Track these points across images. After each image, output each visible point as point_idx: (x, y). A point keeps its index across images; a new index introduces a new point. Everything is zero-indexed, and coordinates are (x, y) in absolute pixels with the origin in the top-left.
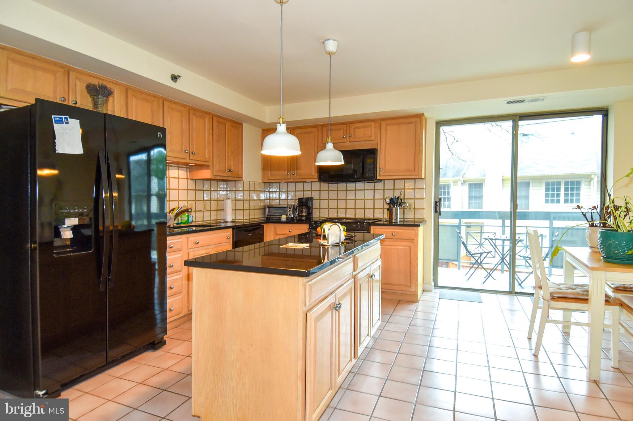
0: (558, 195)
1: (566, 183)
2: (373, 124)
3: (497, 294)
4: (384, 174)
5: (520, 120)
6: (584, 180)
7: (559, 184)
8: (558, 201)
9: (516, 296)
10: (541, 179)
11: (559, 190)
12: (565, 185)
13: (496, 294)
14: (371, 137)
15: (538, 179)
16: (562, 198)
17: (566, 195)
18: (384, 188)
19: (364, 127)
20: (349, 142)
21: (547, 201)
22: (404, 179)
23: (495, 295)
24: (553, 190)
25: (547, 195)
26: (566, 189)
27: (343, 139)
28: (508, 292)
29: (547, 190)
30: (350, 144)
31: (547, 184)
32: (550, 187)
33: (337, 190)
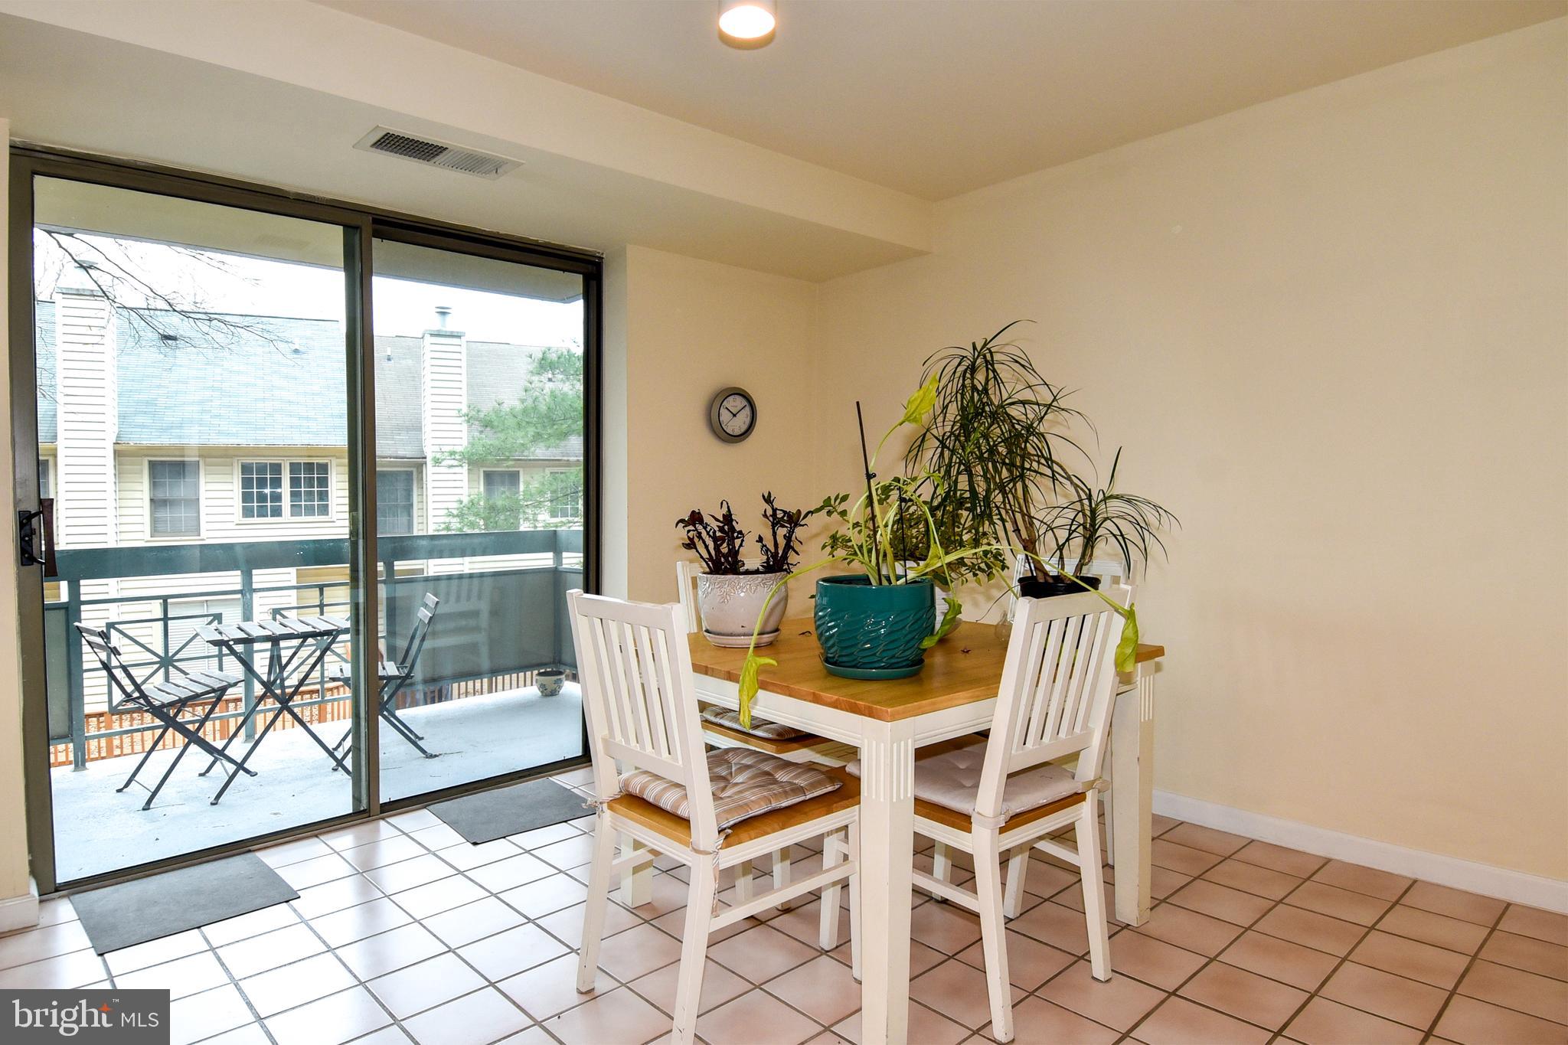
0: (277, 498)
1: (294, 468)
3: (321, 834)
6: (334, 461)
7: (276, 468)
8: (277, 512)
9: (383, 819)
10: (232, 456)
11: (277, 482)
12: (291, 472)
13: (316, 836)
15: (218, 456)
16: (286, 502)
17: (295, 495)
21: (247, 512)
23: (316, 839)
24: (262, 483)
25: (246, 497)
26: (295, 482)
28: (350, 814)
29: (247, 483)
31: (246, 469)
32: (255, 476)
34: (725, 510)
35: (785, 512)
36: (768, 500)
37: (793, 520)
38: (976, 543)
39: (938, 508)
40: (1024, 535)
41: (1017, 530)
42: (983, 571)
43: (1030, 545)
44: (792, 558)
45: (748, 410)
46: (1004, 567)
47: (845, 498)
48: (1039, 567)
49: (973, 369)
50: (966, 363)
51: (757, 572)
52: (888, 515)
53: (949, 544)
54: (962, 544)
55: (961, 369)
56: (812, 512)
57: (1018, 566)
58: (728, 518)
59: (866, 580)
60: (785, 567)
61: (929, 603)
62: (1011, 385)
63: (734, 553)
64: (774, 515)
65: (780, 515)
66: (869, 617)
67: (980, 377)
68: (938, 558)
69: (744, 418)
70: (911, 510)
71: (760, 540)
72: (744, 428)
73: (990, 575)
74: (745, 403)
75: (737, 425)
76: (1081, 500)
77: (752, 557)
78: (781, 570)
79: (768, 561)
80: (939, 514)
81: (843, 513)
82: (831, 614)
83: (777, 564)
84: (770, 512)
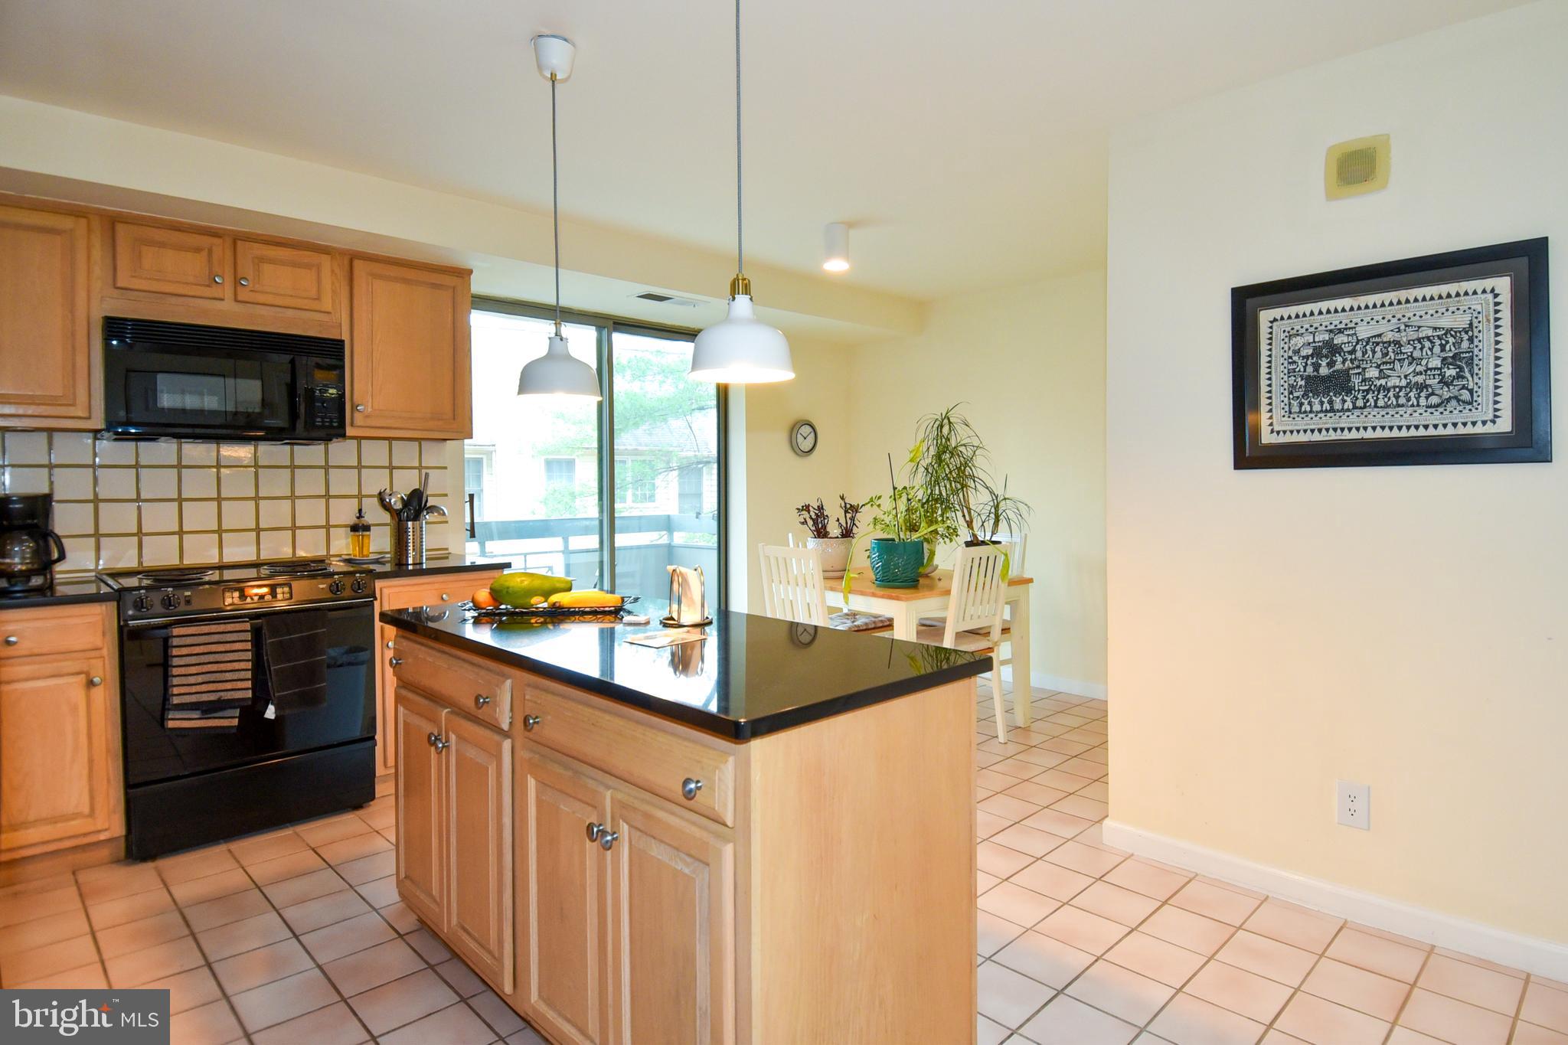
2: (325, 260)
4: (369, 422)
5: (616, 330)
14: (318, 299)
18: (327, 461)
19: (294, 264)
20: (236, 300)
22: (390, 438)
27: (208, 286)
30: (238, 308)
33: (137, 466)
34: (819, 504)
35: (851, 505)
36: (842, 498)
37: (855, 509)
38: (943, 522)
39: (925, 503)
40: (968, 518)
41: (964, 516)
42: (947, 537)
43: (970, 524)
44: (855, 530)
45: (813, 434)
46: (957, 536)
47: (880, 498)
48: (975, 536)
49: (941, 426)
50: (938, 423)
51: (837, 537)
52: (902, 506)
53: (931, 522)
54: (937, 522)
55: (936, 426)
56: (864, 505)
57: (965, 535)
58: (821, 508)
59: (893, 540)
60: (852, 535)
61: (921, 551)
62: (960, 436)
63: (824, 527)
64: (845, 507)
65: (848, 506)
66: (895, 557)
67: (946, 430)
68: (924, 530)
69: (811, 439)
70: (912, 504)
71: (838, 520)
72: (811, 446)
73: (951, 540)
74: (811, 430)
75: (806, 445)
76: (993, 500)
77: (834, 530)
78: (850, 537)
79: (842, 532)
80: (926, 506)
81: (879, 506)
82: (878, 556)
83: (847, 533)
84: (843, 505)
